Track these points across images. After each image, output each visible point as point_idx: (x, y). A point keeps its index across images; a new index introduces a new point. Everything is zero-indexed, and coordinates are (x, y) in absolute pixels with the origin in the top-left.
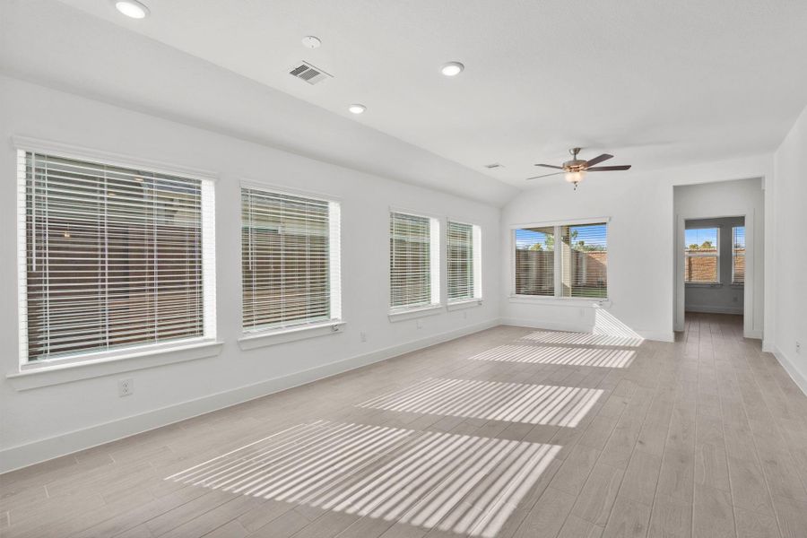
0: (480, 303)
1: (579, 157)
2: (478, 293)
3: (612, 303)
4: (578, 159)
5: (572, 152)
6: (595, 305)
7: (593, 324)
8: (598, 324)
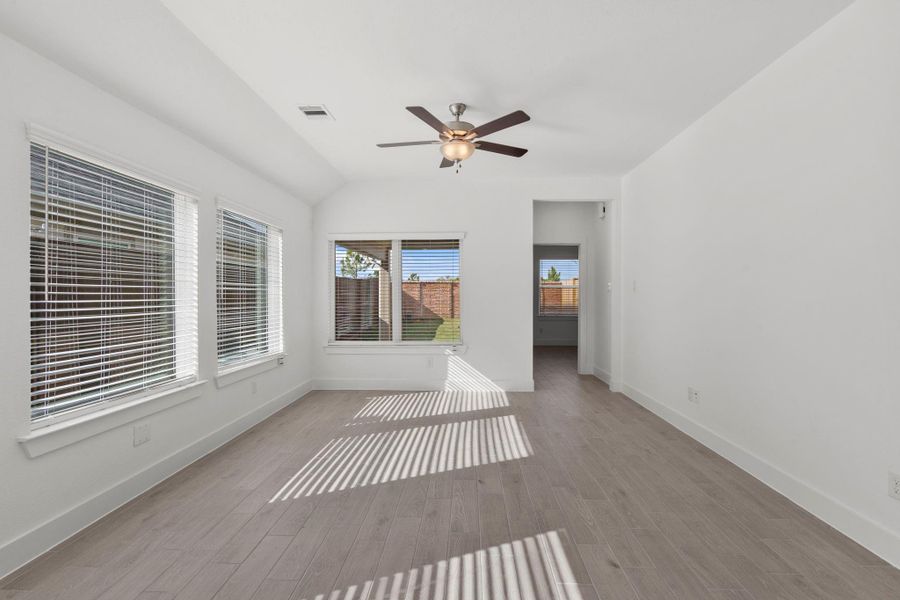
0: (280, 361)
1: (465, 118)
2: (277, 344)
3: (468, 348)
4: (461, 120)
5: (455, 110)
6: (448, 351)
7: (444, 377)
8: (451, 377)
